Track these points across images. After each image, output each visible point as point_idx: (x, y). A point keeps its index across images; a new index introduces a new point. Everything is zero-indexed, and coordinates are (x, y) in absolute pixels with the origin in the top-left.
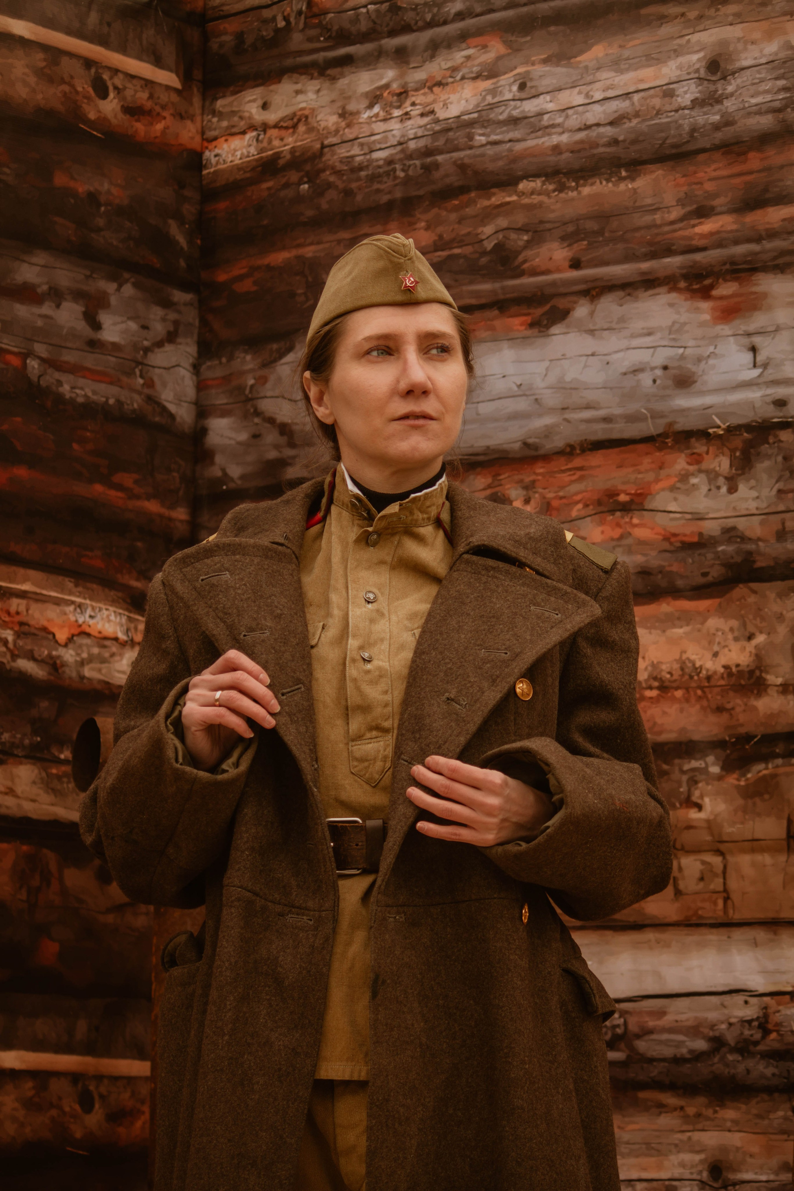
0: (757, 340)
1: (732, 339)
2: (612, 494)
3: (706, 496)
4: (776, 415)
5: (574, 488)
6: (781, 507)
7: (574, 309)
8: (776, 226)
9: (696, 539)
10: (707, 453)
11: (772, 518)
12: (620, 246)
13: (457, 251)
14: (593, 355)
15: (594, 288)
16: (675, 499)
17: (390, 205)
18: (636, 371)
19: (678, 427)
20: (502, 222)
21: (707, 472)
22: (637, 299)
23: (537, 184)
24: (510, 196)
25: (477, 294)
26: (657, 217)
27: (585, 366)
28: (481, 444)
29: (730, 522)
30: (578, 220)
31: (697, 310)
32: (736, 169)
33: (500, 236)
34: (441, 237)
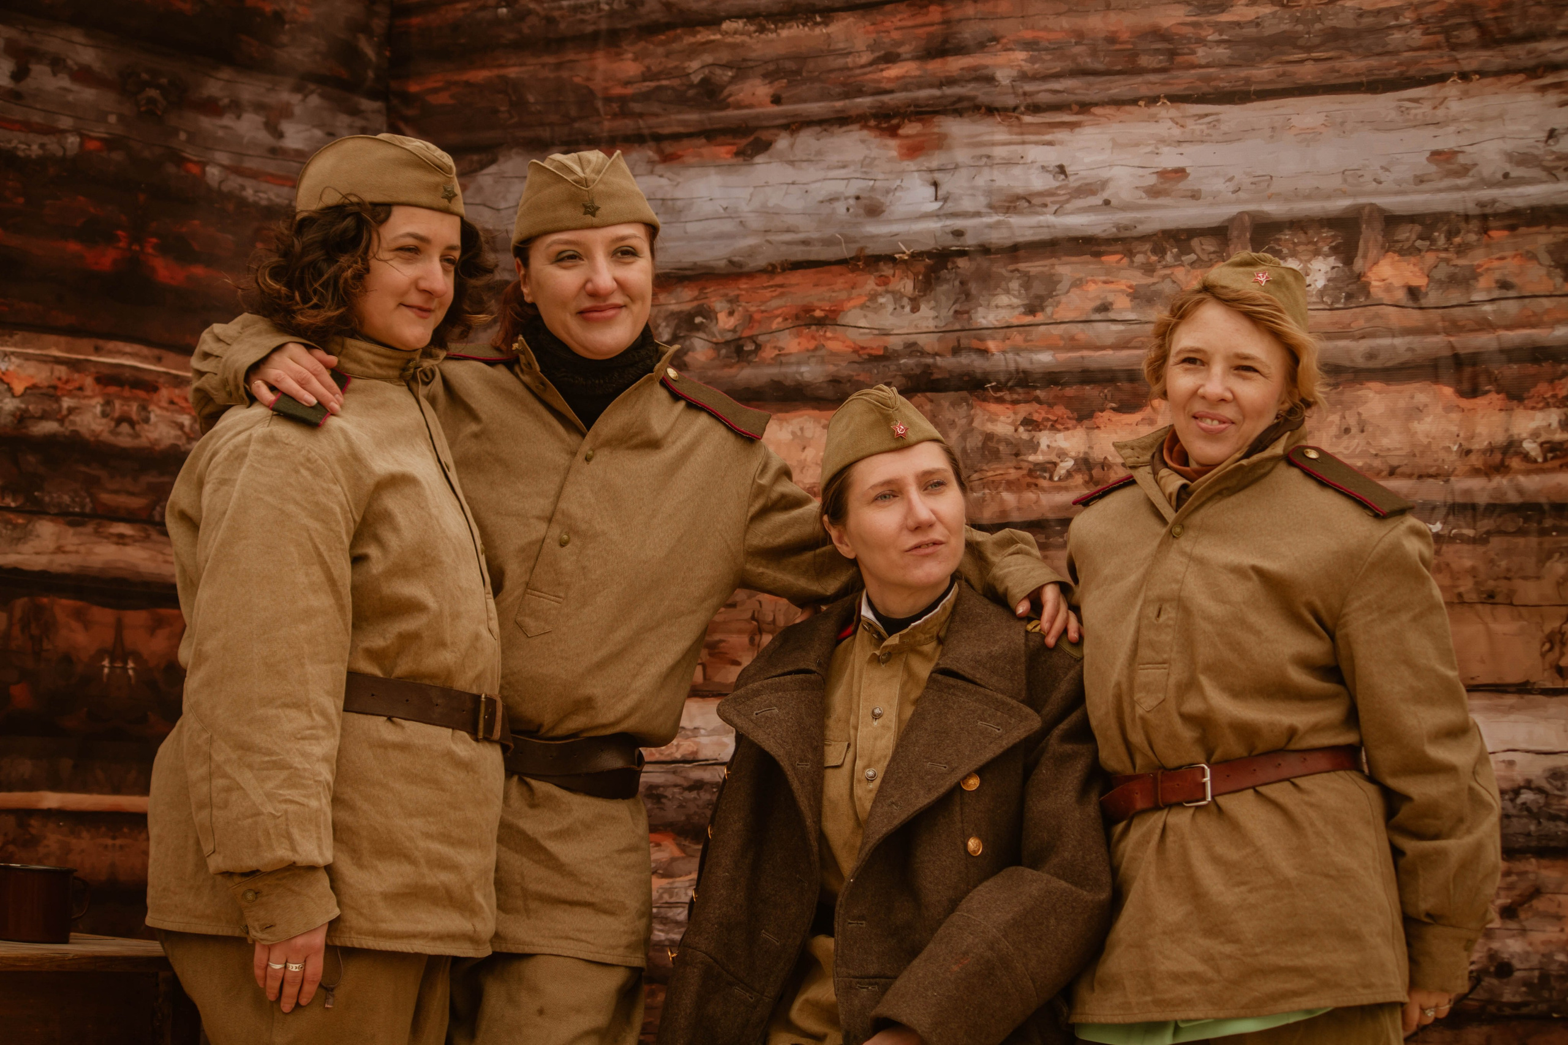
0: (938, 176)
1: (916, 174)
2: (808, 310)
3: (892, 314)
4: (954, 244)
5: (774, 303)
6: (957, 326)
7: (775, 141)
8: (955, 74)
9: (881, 353)
10: (894, 276)
11: (947, 335)
12: (817, 85)
13: (665, 83)
14: (793, 183)
15: (794, 123)
16: (865, 316)
17: (595, 36)
18: (832, 200)
19: (869, 252)
20: (708, 58)
21: (893, 293)
22: (832, 134)
23: (739, 24)
24: (714, 34)
25: (684, 123)
26: (849, 60)
27: (786, 193)
28: (688, 260)
29: (912, 338)
30: (777, 59)
31: (886, 146)
32: (920, 20)
33: (706, 71)
34: (648, 68)
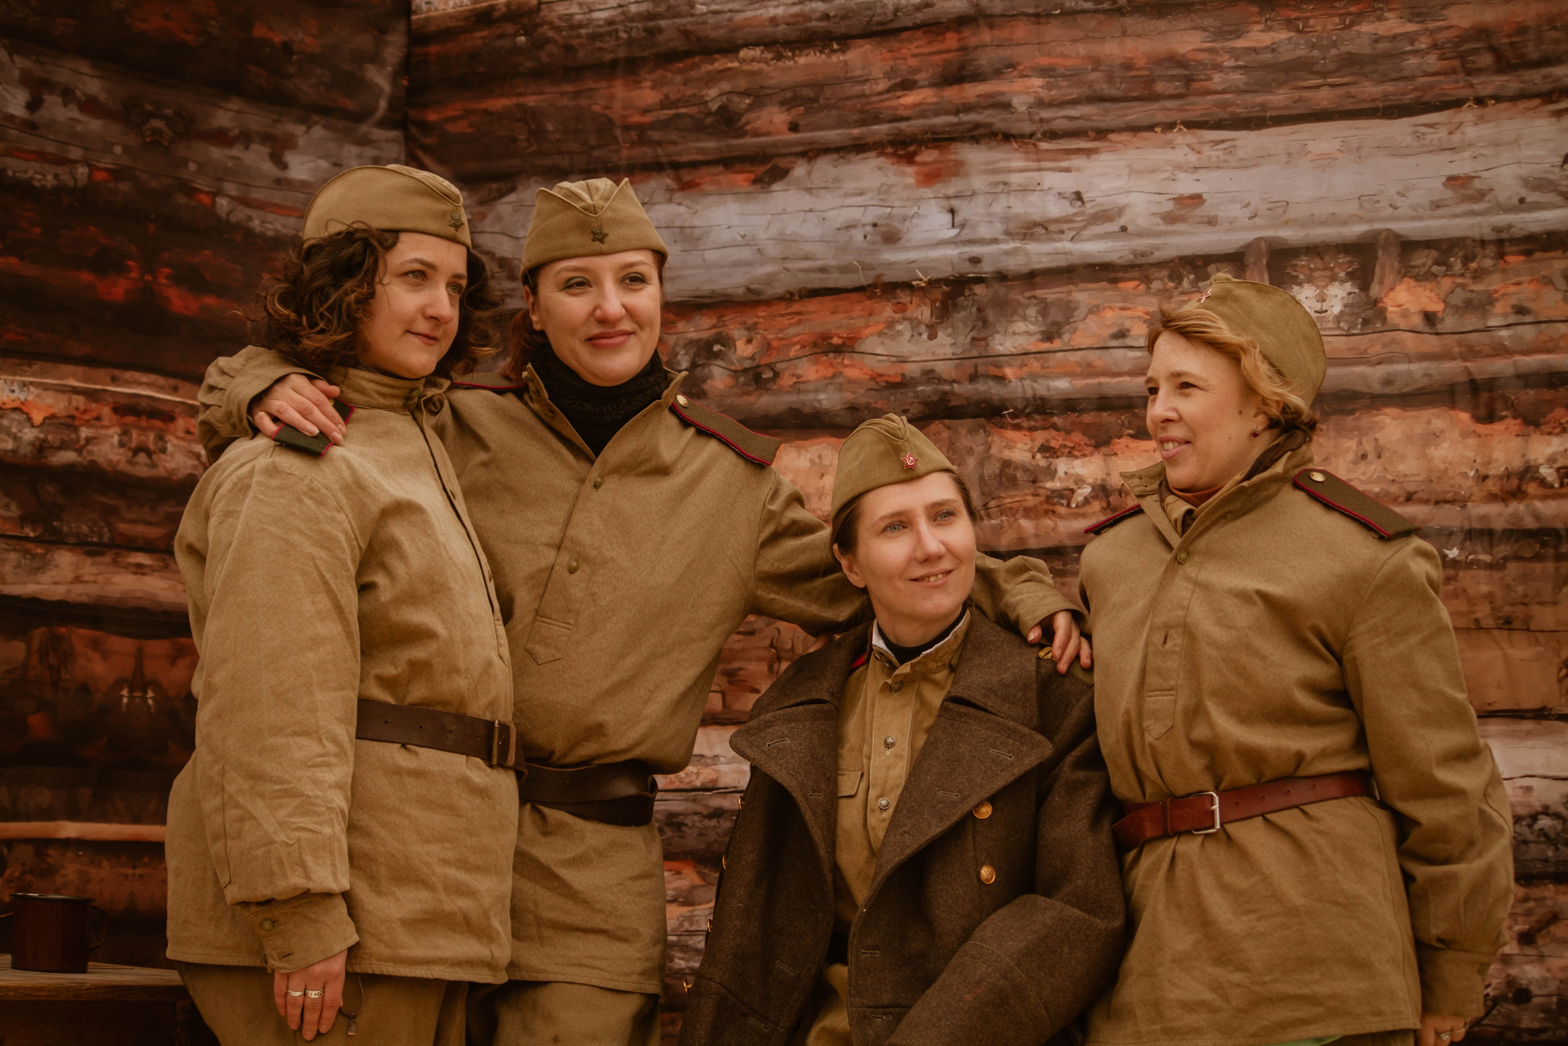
0: (955, 203)
1: (933, 201)
2: (826, 337)
3: (909, 341)
4: (971, 271)
5: (792, 331)
6: (974, 353)
7: (793, 168)
8: (972, 101)
9: (899, 380)
10: (911, 303)
11: (965, 362)
12: (834, 113)
13: (683, 110)
14: (811, 211)
15: (811, 150)
16: (883, 344)
17: (614, 64)
18: (850, 227)
19: (886, 279)
20: (726, 86)
21: (910, 320)
22: (849, 162)
23: (757, 52)
24: (732, 62)
25: (702, 151)
26: (866, 87)
27: (804, 221)
28: (707, 287)
29: (929, 365)
30: (795, 87)
31: (903, 173)
32: (936, 47)
33: (724, 99)
34: (667, 96)
